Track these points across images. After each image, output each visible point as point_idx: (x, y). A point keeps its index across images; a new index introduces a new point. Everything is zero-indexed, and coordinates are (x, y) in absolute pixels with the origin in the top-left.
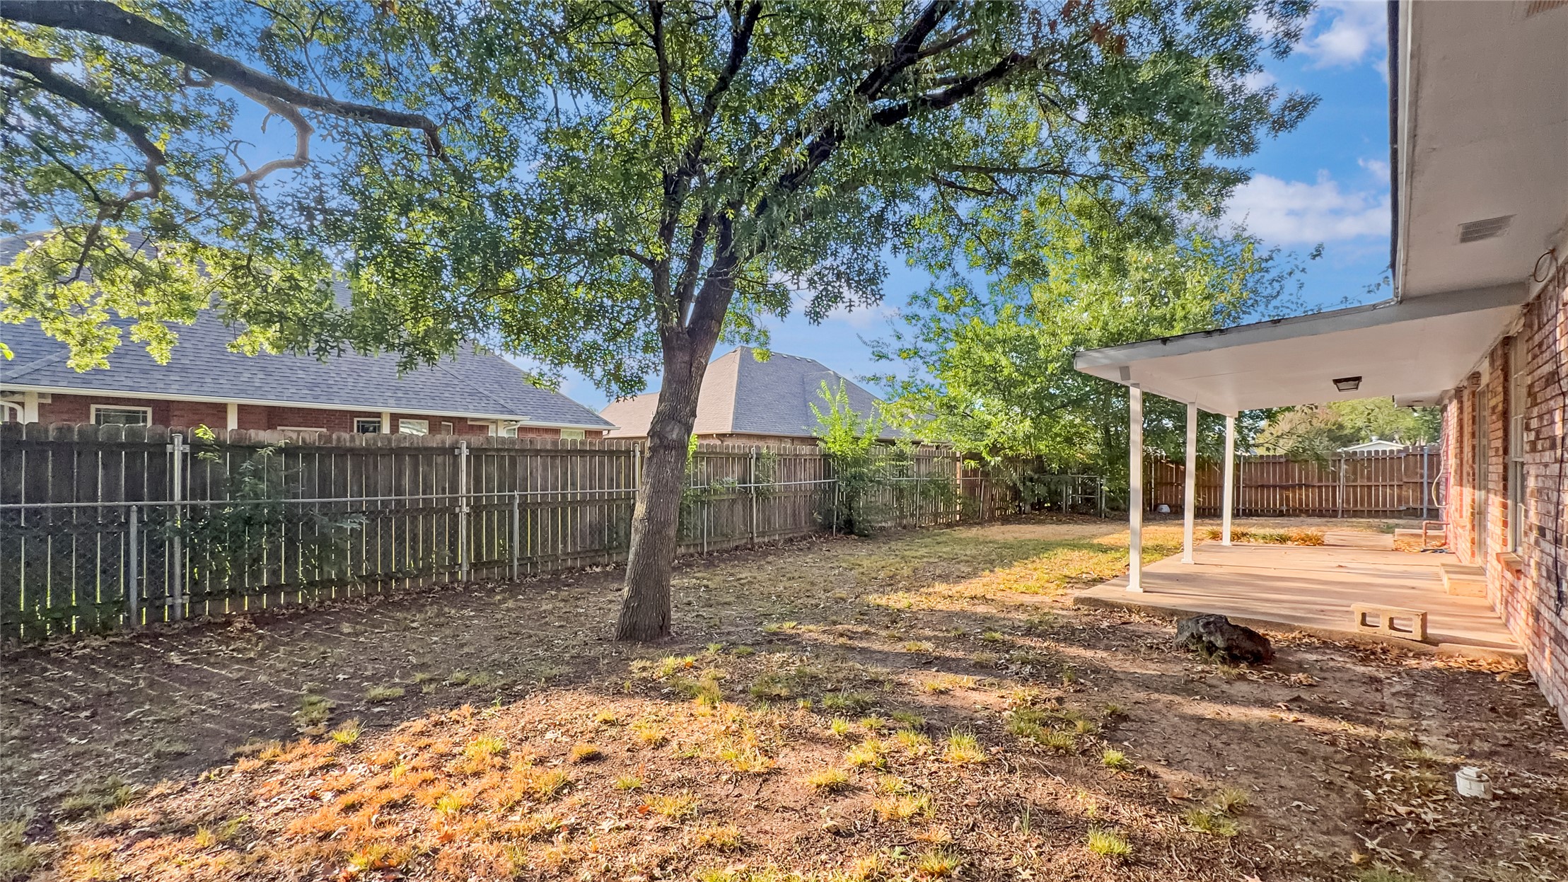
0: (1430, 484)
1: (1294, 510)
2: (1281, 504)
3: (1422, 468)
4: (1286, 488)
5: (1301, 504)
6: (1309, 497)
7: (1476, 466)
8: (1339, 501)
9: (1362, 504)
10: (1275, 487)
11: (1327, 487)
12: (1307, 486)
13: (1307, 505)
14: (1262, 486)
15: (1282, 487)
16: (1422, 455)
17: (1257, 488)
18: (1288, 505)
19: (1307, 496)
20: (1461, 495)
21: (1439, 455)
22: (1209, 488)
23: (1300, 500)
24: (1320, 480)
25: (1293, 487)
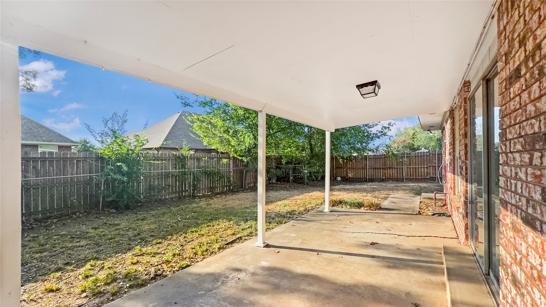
0: (439, 167)
1: (388, 179)
2: (383, 176)
3: (435, 160)
4: (385, 169)
5: (390, 176)
6: (393, 173)
7: (468, 162)
8: (404, 175)
9: (413, 176)
10: (380, 168)
11: (400, 168)
12: (392, 168)
13: (393, 176)
14: (375, 168)
15: (383, 169)
16: (435, 154)
17: (373, 169)
18: (385, 176)
19: (392, 173)
20: (454, 180)
21: (441, 154)
22: (356, 169)
23: (390, 174)
24: (397, 166)
25: (387, 168)
